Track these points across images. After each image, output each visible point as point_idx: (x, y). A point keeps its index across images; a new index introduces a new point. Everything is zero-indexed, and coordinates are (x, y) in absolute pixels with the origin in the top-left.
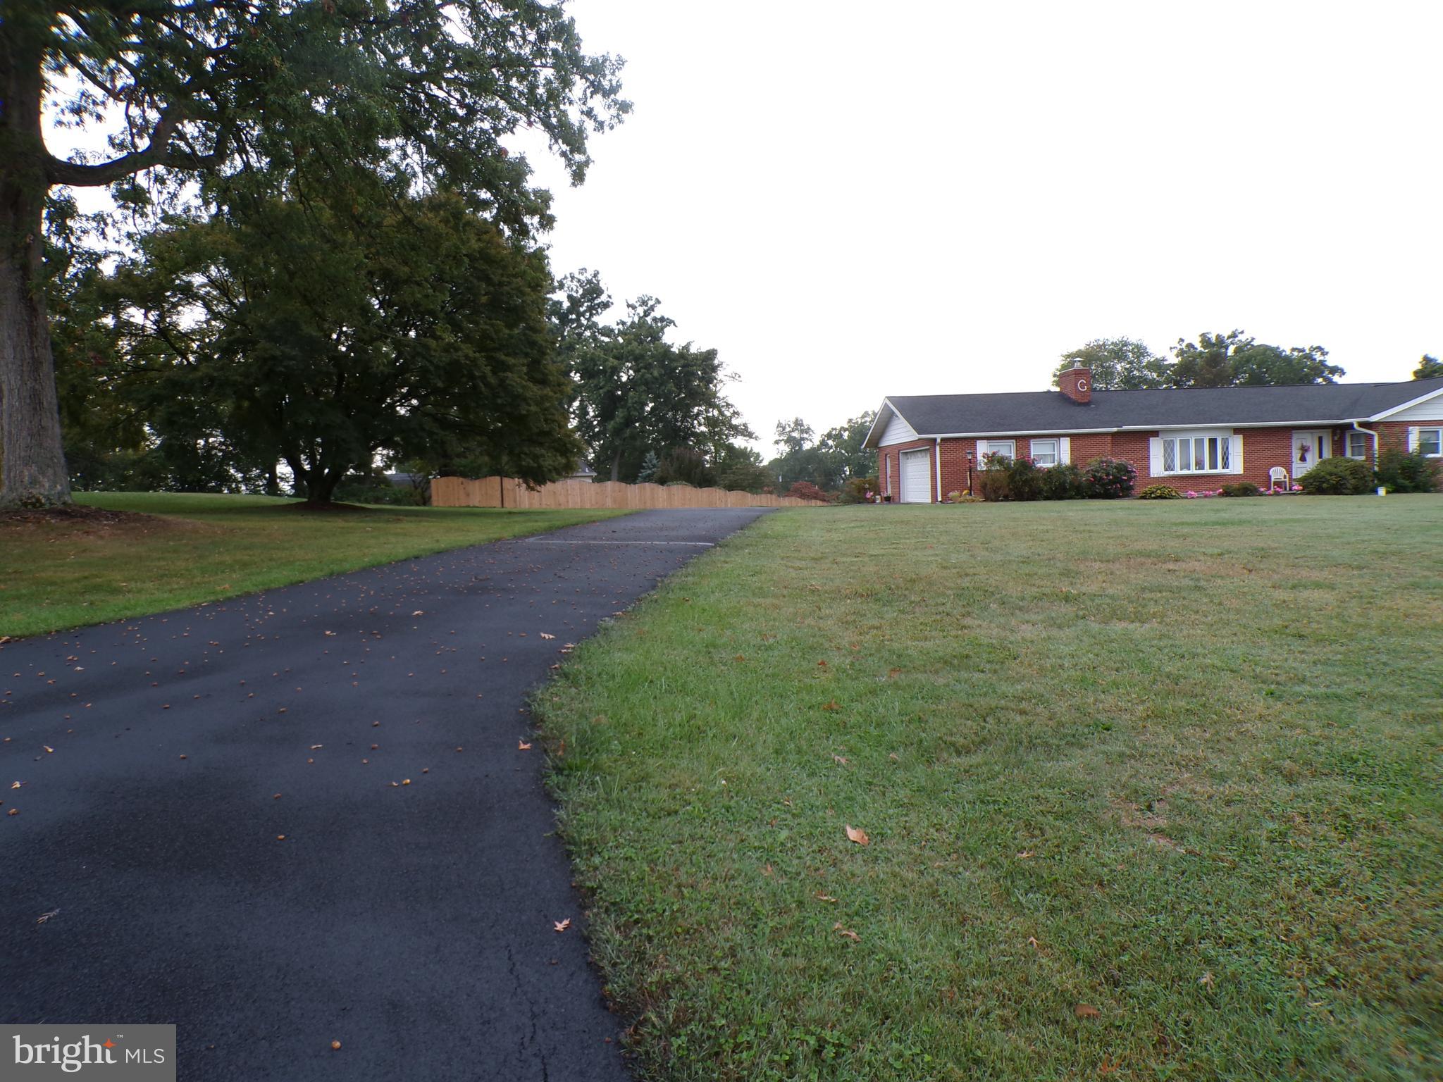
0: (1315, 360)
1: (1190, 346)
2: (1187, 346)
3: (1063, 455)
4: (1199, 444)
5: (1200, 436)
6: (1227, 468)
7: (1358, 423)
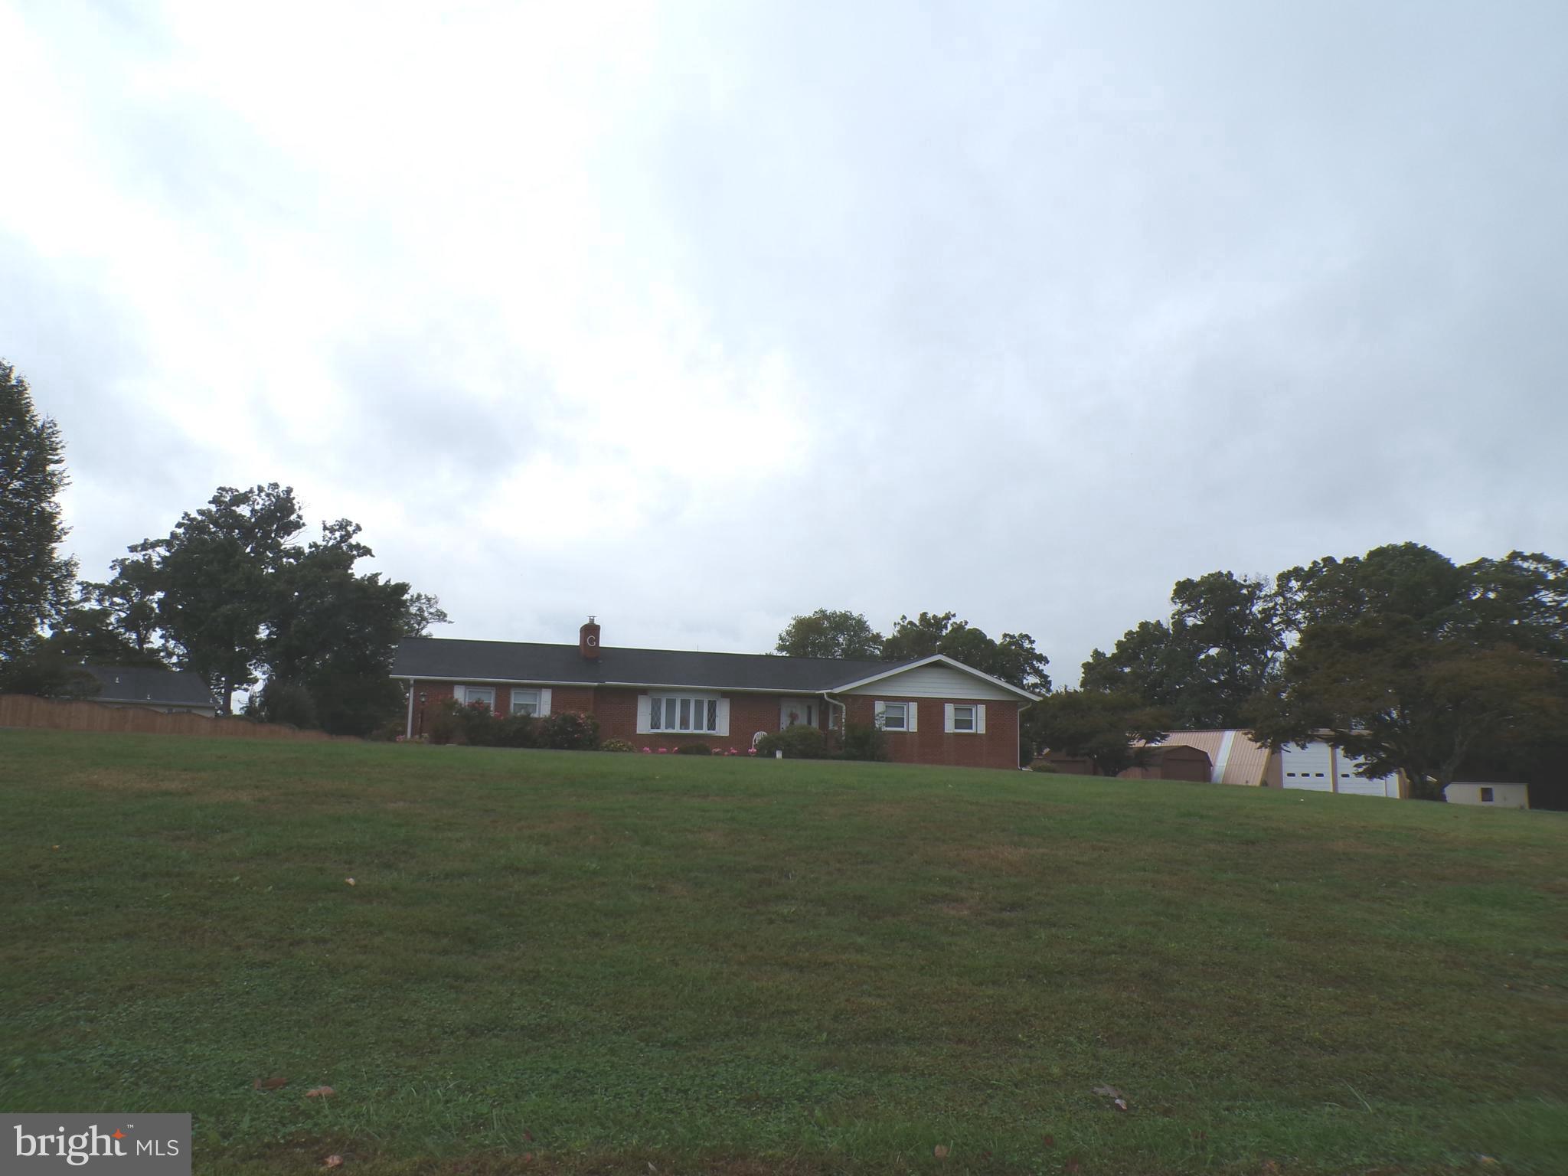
0: (1023, 646)
1: (911, 623)
2: (908, 623)
3: (544, 706)
4: (685, 704)
5: (686, 697)
6: (714, 730)
7: (827, 693)
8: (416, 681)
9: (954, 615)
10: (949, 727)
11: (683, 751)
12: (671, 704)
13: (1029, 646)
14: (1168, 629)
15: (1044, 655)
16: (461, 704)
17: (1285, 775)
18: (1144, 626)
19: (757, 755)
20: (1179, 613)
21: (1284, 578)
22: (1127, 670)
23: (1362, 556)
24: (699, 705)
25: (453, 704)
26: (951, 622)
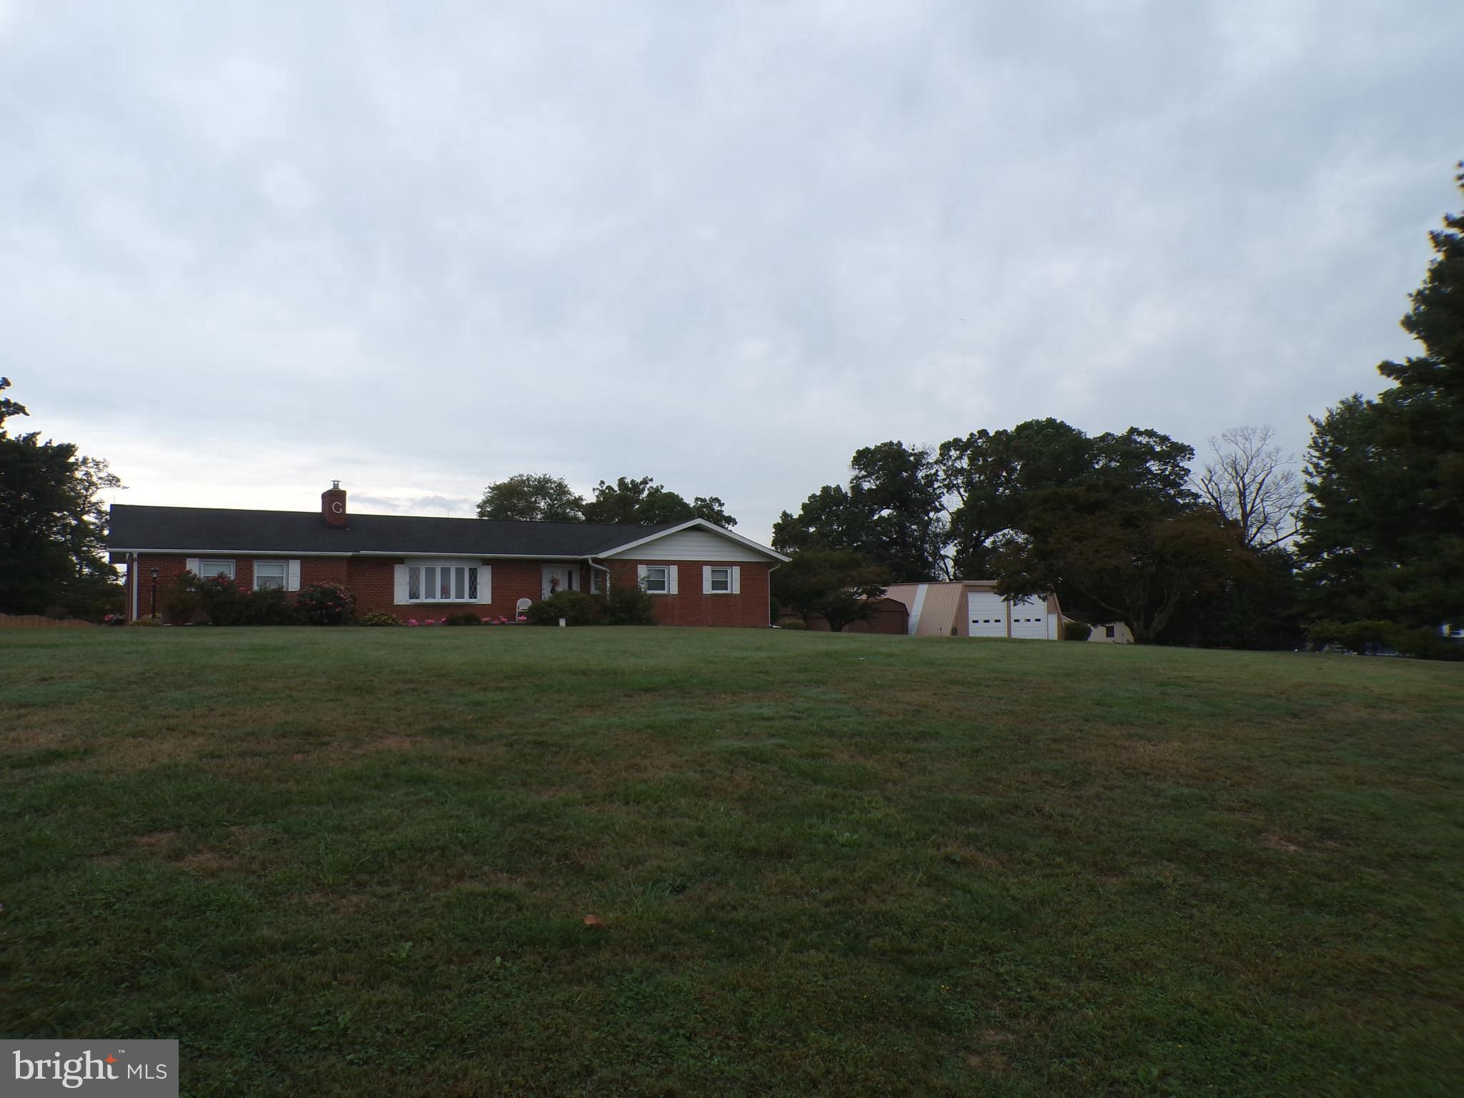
0: (713, 509)
1: (609, 488)
2: (607, 488)
3: (292, 578)
4: (445, 572)
5: (446, 565)
6: (475, 598)
7: (592, 558)
8: (139, 554)
9: (651, 480)
10: (707, 589)
11: (451, 622)
12: (430, 573)
13: (719, 508)
14: (846, 493)
15: (733, 517)
16: (199, 579)
17: (970, 622)
18: (826, 490)
19: (526, 623)
20: (857, 478)
21: (945, 448)
22: (812, 530)
23: (1011, 428)
24: (460, 572)
25: (189, 579)
26: (648, 486)
